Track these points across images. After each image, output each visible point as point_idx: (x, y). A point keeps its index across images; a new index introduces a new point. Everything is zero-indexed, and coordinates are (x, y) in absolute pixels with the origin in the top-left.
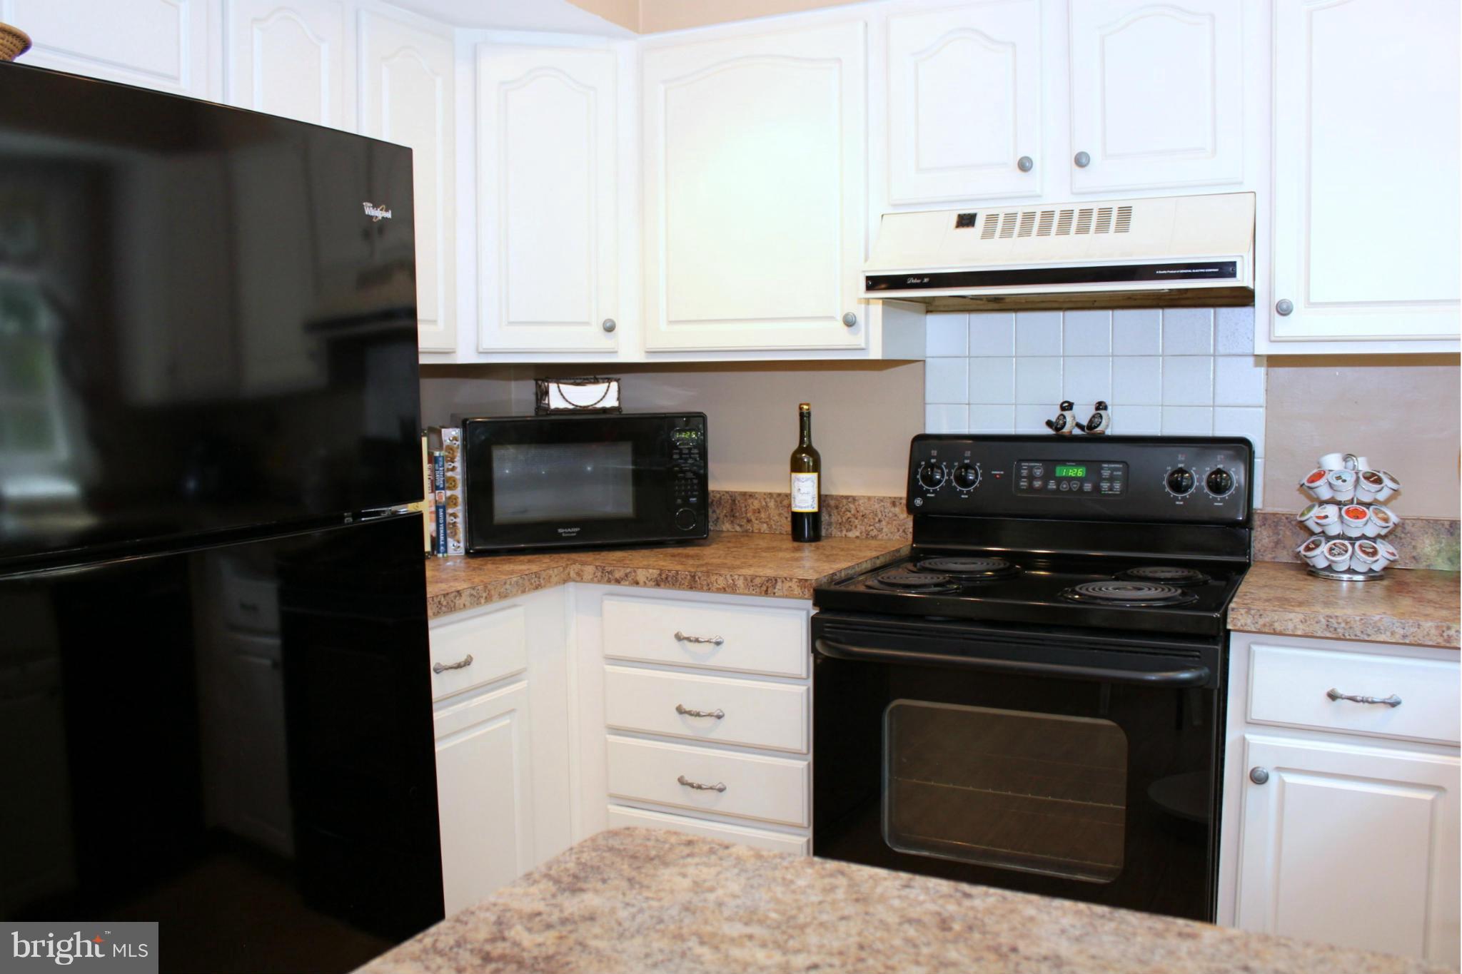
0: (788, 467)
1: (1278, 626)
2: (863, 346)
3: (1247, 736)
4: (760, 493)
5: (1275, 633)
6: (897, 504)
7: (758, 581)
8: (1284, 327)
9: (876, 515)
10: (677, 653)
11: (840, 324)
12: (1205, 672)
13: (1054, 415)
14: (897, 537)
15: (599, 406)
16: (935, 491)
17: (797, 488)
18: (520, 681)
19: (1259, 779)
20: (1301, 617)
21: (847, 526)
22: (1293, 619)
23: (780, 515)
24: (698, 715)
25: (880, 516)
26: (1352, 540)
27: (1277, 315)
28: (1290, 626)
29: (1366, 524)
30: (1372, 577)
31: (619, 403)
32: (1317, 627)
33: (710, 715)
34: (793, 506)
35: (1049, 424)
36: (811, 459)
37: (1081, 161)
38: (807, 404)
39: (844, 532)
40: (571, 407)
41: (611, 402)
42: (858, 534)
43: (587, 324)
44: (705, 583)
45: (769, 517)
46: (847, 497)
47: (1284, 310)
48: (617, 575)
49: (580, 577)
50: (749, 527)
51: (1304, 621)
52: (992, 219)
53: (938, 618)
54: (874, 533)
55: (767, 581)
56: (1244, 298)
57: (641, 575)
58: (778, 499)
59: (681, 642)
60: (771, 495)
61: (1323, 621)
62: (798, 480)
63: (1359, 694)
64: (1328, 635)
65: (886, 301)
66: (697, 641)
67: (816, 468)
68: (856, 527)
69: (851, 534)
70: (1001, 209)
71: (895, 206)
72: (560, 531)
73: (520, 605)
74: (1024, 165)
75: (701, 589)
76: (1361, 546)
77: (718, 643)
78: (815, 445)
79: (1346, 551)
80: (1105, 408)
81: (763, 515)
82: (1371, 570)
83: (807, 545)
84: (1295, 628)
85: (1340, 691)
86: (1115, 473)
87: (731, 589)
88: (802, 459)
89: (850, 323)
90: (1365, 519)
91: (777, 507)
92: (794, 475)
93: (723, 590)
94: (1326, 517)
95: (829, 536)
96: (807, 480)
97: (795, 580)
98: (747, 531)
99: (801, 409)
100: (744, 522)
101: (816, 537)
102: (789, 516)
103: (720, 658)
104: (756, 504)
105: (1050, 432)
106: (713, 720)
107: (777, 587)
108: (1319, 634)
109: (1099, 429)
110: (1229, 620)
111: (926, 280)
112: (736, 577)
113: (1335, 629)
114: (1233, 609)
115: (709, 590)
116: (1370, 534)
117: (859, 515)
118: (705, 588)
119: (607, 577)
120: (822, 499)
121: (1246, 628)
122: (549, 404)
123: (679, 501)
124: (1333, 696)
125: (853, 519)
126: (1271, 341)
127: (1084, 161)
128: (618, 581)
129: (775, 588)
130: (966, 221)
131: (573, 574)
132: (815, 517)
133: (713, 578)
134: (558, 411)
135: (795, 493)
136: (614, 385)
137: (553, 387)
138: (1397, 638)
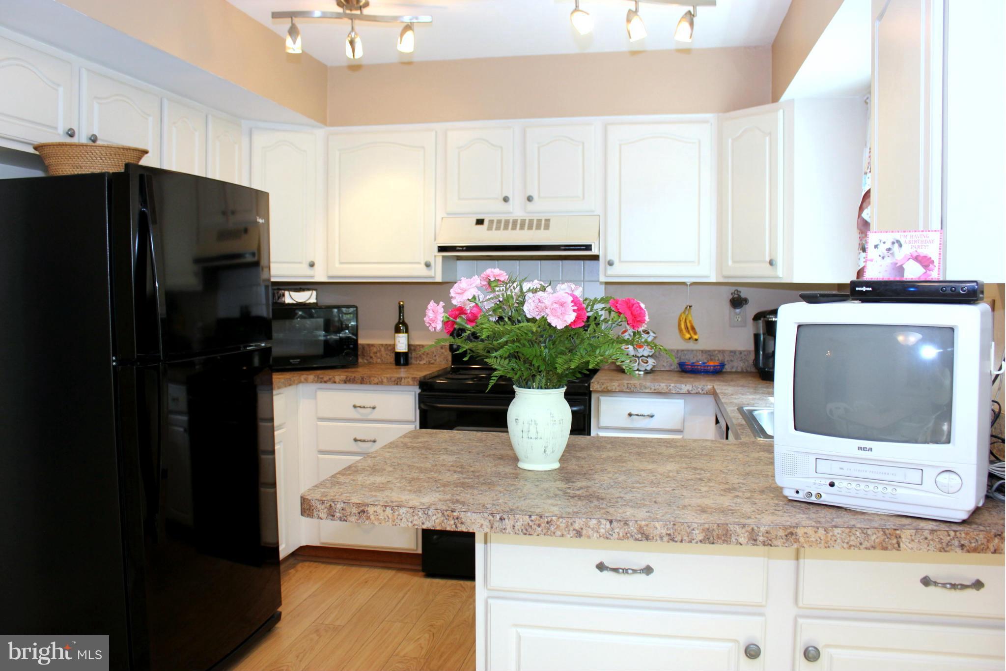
0: (393, 331)
2: (433, 275)
3: (599, 433)
4: (377, 344)
5: (608, 390)
6: (443, 348)
7: (393, 379)
8: (611, 271)
9: (433, 353)
10: (354, 414)
11: (423, 266)
12: (582, 407)
14: (443, 363)
15: (308, 302)
17: (398, 340)
18: (282, 428)
20: (618, 384)
21: (420, 359)
22: (615, 385)
23: (387, 354)
24: (364, 441)
25: (435, 353)
26: (639, 357)
27: (608, 266)
28: (614, 388)
29: (643, 351)
30: (647, 372)
31: (317, 301)
32: (624, 388)
33: (371, 441)
34: (396, 348)
36: (404, 327)
37: (530, 199)
38: (403, 302)
39: (418, 362)
40: (295, 302)
41: (313, 300)
42: (425, 362)
43: (300, 263)
44: (368, 381)
45: (381, 355)
46: (419, 345)
47: (611, 264)
48: (325, 379)
49: (306, 381)
50: (371, 360)
51: (619, 386)
52: (491, 222)
53: (474, 391)
54: (433, 361)
55: (397, 379)
56: (596, 258)
57: (337, 378)
58: (386, 347)
59: (356, 409)
60: (382, 345)
61: (626, 385)
62: (399, 337)
63: (639, 413)
64: (628, 391)
65: (443, 257)
66: (364, 407)
67: (407, 332)
68: (424, 359)
69: (422, 363)
70: (495, 218)
71: (448, 214)
72: (291, 361)
73: (282, 393)
74: (506, 199)
75: (366, 384)
76: (642, 360)
77: (374, 408)
78: (406, 321)
79: (636, 362)
81: (378, 355)
82: (646, 370)
83: (402, 367)
84: (616, 389)
85: (633, 413)
87: (381, 383)
88: (400, 327)
89: (428, 265)
90: (643, 349)
91: (385, 350)
92: (396, 335)
93: (377, 384)
94: (628, 348)
95: (411, 364)
96: (403, 337)
97: (410, 378)
98: (370, 362)
99: (399, 304)
100: (368, 358)
101: (407, 363)
102: (393, 355)
103: (375, 415)
104: (375, 350)
106: (371, 443)
107: (402, 381)
108: (625, 390)
110: (591, 387)
111: (464, 248)
112: (383, 378)
113: (630, 388)
114: (592, 382)
115: (370, 384)
116: (646, 355)
117: (425, 354)
118: (368, 383)
119: (321, 380)
120: (409, 346)
121: (597, 390)
122: (284, 301)
123: (345, 347)
124: (630, 415)
125: (422, 356)
126: (607, 276)
127: (531, 199)
128: (325, 382)
130: (480, 222)
131: (302, 380)
132: (406, 355)
133: (372, 379)
134: (289, 304)
135: (397, 342)
136: (314, 293)
137: (287, 293)
138: (652, 391)
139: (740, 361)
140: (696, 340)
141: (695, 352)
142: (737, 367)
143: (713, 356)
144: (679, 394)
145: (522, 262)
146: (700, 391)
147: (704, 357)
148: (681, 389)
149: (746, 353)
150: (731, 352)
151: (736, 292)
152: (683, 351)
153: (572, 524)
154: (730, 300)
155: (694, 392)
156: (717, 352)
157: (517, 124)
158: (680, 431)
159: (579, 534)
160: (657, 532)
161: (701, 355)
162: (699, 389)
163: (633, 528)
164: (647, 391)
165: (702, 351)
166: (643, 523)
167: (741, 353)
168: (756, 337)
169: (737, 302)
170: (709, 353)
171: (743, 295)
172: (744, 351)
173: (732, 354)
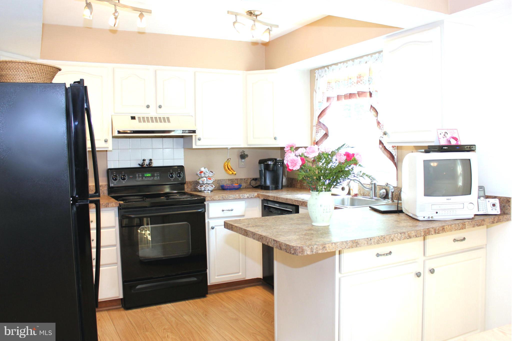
1: (214, 199)
2: (108, 147)
3: (209, 221)
5: (214, 200)
8: (200, 143)
12: (202, 209)
13: (141, 163)
16: (116, 182)
19: (213, 228)
20: (218, 196)
26: (209, 184)
28: (216, 198)
35: (139, 165)
47: (199, 139)
52: (139, 118)
55: (106, 204)
61: (221, 197)
63: (227, 209)
64: (222, 199)
71: (115, 113)
74: (148, 107)
79: (208, 186)
80: (152, 160)
84: (217, 199)
85: (224, 209)
86: (158, 175)
89: (106, 141)
94: (204, 180)
105: (139, 166)
107: (109, 205)
109: (152, 165)
110: (206, 199)
121: (209, 200)
124: (223, 211)
126: (196, 145)
127: (161, 107)
129: (108, 205)
130: (133, 118)
138: (233, 198)
139: (244, 183)
140: (235, 174)
141: (225, 180)
142: (243, 186)
143: (233, 181)
144: (243, 199)
145: (142, 139)
146: (252, 197)
147: (229, 182)
148: (244, 196)
149: (246, 179)
150: (241, 179)
151: (243, 152)
152: (220, 180)
153: (391, 237)
154: (240, 156)
155: (250, 197)
156: (235, 180)
157: (152, 68)
158: (243, 216)
159: (393, 240)
160: (413, 235)
161: (228, 182)
162: (252, 196)
163: (407, 235)
164: (231, 198)
165: (229, 180)
166: (409, 232)
167: (245, 179)
168: (261, 171)
169: (243, 156)
170: (232, 180)
171: (246, 153)
172: (246, 178)
173: (241, 180)
